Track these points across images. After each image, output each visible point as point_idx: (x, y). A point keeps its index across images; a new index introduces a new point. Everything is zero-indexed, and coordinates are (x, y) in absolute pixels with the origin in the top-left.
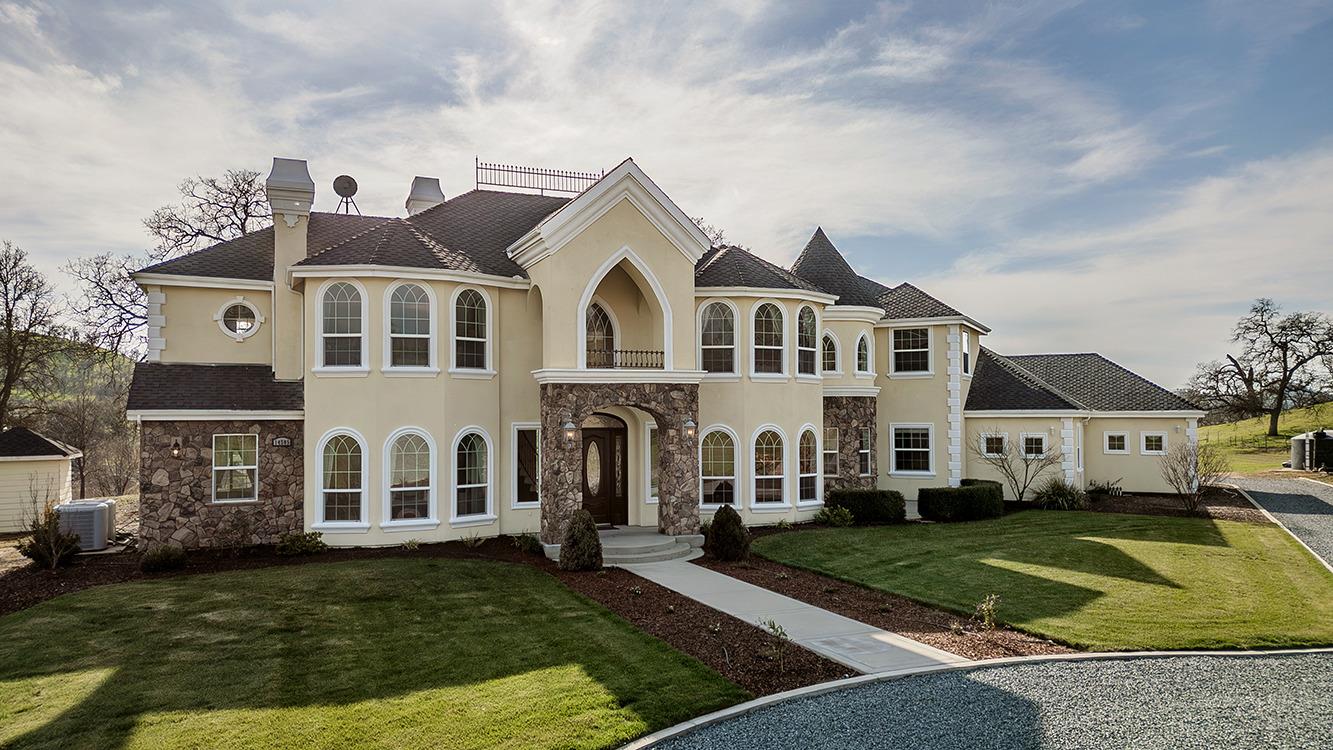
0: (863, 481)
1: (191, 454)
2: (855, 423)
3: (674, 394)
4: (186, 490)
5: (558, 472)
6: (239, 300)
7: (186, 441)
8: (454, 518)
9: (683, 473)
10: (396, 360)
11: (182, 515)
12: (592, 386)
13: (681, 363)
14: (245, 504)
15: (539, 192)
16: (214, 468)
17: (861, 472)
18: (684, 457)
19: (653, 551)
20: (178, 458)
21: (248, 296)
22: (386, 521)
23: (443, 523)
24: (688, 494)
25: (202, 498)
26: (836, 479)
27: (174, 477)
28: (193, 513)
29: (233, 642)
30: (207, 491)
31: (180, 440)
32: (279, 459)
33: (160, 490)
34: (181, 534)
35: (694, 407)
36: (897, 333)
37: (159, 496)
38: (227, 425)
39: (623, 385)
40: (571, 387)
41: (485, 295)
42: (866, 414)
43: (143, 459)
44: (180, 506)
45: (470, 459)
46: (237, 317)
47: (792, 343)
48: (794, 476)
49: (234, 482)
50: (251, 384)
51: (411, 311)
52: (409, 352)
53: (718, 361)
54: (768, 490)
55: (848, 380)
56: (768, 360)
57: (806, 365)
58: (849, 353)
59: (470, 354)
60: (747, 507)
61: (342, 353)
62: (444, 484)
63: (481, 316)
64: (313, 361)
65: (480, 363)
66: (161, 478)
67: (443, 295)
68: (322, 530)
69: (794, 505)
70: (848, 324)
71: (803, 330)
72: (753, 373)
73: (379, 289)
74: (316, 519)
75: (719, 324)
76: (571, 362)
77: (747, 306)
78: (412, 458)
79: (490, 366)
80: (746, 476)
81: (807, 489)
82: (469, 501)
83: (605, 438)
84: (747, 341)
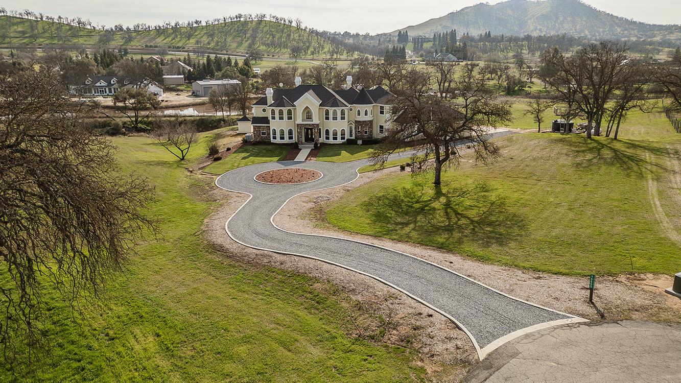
0: (365, 136)
1: (259, 130)
2: (363, 125)
3: (315, 125)
4: (258, 134)
5: (299, 135)
8: (288, 140)
9: (317, 136)
10: (279, 119)
11: (258, 137)
12: (303, 124)
13: (315, 120)
14: (265, 136)
16: (261, 131)
17: (365, 134)
18: (316, 134)
19: (309, 147)
20: (257, 130)
21: (265, 108)
23: (286, 140)
24: (318, 139)
26: (360, 135)
27: (257, 132)
28: (260, 137)
30: (261, 134)
31: (257, 128)
32: (269, 131)
33: (256, 134)
34: (258, 139)
35: (319, 127)
36: (380, 107)
38: (262, 126)
39: (307, 124)
40: (300, 124)
41: (292, 109)
42: (367, 124)
43: (254, 130)
45: (290, 132)
46: (264, 110)
47: (339, 116)
48: (339, 136)
49: (264, 134)
50: (265, 120)
51: (281, 112)
52: (281, 118)
53: (327, 118)
54: (335, 139)
55: (362, 118)
56: (335, 118)
57: (343, 118)
58: (363, 113)
59: (290, 118)
60: (331, 141)
61: (273, 118)
62: (286, 136)
63: (291, 112)
64: (270, 118)
65: (291, 119)
66: (255, 132)
67: (285, 110)
68: (272, 140)
69: (339, 141)
70: (362, 108)
71: (343, 113)
72: (332, 120)
73: (277, 110)
74: (272, 139)
75: (327, 113)
76: (299, 121)
77: (331, 110)
78: (282, 132)
79: (293, 120)
80: (331, 136)
81: (343, 138)
82: (291, 138)
83: (311, 129)
84: (331, 116)
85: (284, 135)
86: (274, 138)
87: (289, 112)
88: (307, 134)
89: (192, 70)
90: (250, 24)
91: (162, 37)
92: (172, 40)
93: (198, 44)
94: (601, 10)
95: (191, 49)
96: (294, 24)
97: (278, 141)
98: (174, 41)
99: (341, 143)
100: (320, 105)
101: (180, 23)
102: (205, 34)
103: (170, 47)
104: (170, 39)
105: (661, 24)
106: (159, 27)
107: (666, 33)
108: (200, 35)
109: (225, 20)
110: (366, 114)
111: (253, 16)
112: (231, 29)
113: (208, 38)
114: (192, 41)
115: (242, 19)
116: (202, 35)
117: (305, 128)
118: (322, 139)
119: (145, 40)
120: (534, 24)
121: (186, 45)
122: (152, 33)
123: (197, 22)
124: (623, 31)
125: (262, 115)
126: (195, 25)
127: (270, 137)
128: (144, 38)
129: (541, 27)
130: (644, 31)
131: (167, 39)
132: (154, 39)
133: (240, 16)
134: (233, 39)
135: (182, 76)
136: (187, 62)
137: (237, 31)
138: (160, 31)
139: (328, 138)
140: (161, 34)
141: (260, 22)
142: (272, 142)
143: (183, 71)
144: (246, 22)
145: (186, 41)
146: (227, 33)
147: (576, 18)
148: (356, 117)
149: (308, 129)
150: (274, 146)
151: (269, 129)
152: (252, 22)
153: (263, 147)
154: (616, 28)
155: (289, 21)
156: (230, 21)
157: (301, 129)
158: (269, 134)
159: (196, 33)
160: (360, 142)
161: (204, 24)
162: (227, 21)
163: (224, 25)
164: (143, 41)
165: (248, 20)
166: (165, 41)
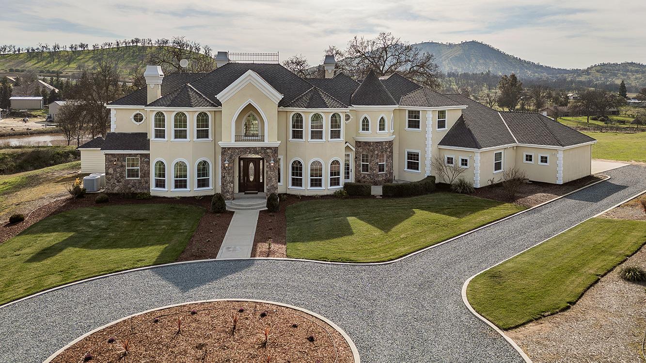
0: (380, 175)
1: (120, 164)
2: (376, 152)
3: (268, 151)
4: (118, 175)
5: (224, 177)
6: (138, 112)
7: (118, 159)
8: (196, 189)
9: (271, 178)
10: (176, 137)
11: (117, 182)
12: (237, 148)
13: (271, 140)
14: (135, 180)
15: (252, 62)
16: (127, 168)
17: (380, 171)
18: (272, 173)
19: (252, 206)
20: (115, 164)
21: (141, 110)
22: (173, 189)
23: (192, 190)
24: (273, 185)
25: (123, 177)
26: (368, 174)
27: (115, 170)
28: (121, 182)
29: (90, 232)
30: (124, 175)
31: (116, 159)
32: (146, 166)
33: (111, 174)
34: (117, 188)
35: (276, 155)
36: (409, 111)
37: (110, 176)
38: (130, 155)
39: (248, 148)
40: (229, 148)
41: (208, 113)
42: (382, 148)
43: (106, 165)
44: (117, 180)
45: (203, 169)
46: (138, 118)
47: (327, 128)
48: (326, 178)
49: (132, 173)
50: (140, 141)
51: (181, 121)
52: (180, 134)
53: (297, 135)
54: (316, 183)
55: (373, 135)
56: (317, 134)
57: (335, 134)
58: (374, 124)
59: (203, 134)
60: (306, 189)
61: (160, 134)
62: (192, 177)
63: (207, 121)
64: (152, 136)
65: (207, 137)
66: (111, 171)
67: (191, 115)
68: (154, 191)
69: (326, 188)
70: (374, 112)
71: (335, 121)
72: (310, 139)
73: (170, 114)
74: (153, 187)
75: (298, 121)
76: (228, 139)
77: (308, 115)
78: (181, 169)
79: (210, 138)
80: (306, 177)
81: (335, 182)
82: (203, 183)
83: (256, 161)
84: (307, 128)
85: (185, 176)
86: (160, 184)
87: (203, 119)
88: (245, 172)
89: (57, 90)
90: (149, 49)
91: (34, 61)
92: (46, 64)
93: (80, 69)
94: (510, 54)
95: (70, 74)
96: (202, 52)
97: (170, 191)
98: (48, 65)
99: (332, 193)
100: (281, 104)
101: (61, 46)
102: (90, 58)
103: (42, 72)
104: (44, 63)
105: (565, 68)
106: (33, 50)
107: (575, 76)
108: (85, 60)
109: (118, 45)
110: (382, 127)
111: (153, 42)
112: (124, 54)
113: (94, 63)
114: (73, 65)
115: (139, 44)
116: (87, 59)
117: (240, 159)
118: (285, 186)
119: (11, 64)
120: (449, 65)
121: (64, 69)
122: (21, 56)
123: (82, 46)
124: (534, 73)
125: (134, 128)
126: (79, 49)
127: (148, 182)
128: (10, 61)
129: (456, 68)
130: (553, 74)
131: (41, 63)
132: (23, 62)
133: (137, 41)
134: (127, 64)
135: (41, 98)
136: (55, 83)
137: (133, 56)
138: (32, 54)
139: (297, 182)
140: (33, 57)
141: (160, 48)
142: (152, 194)
143: (43, 91)
144: (144, 48)
145: (65, 66)
146: (120, 58)
147: (488, 61)
148: (358, 133)
149: (247, 161)
150: (156, 207)
151: (148, 163)
152: (151, 48)
153: (125, 209)
154: (526, 70)
155: (197, 48)
156: (124, 45)
157: (231, 161)
158: (147, 174)
159: (79, 58)
160: (377, 191)
161: (91, 48)
162: (120, 46)
163: (116, 49)
164: (8, 64)
165: (146, 45)
166: (37, 65)
